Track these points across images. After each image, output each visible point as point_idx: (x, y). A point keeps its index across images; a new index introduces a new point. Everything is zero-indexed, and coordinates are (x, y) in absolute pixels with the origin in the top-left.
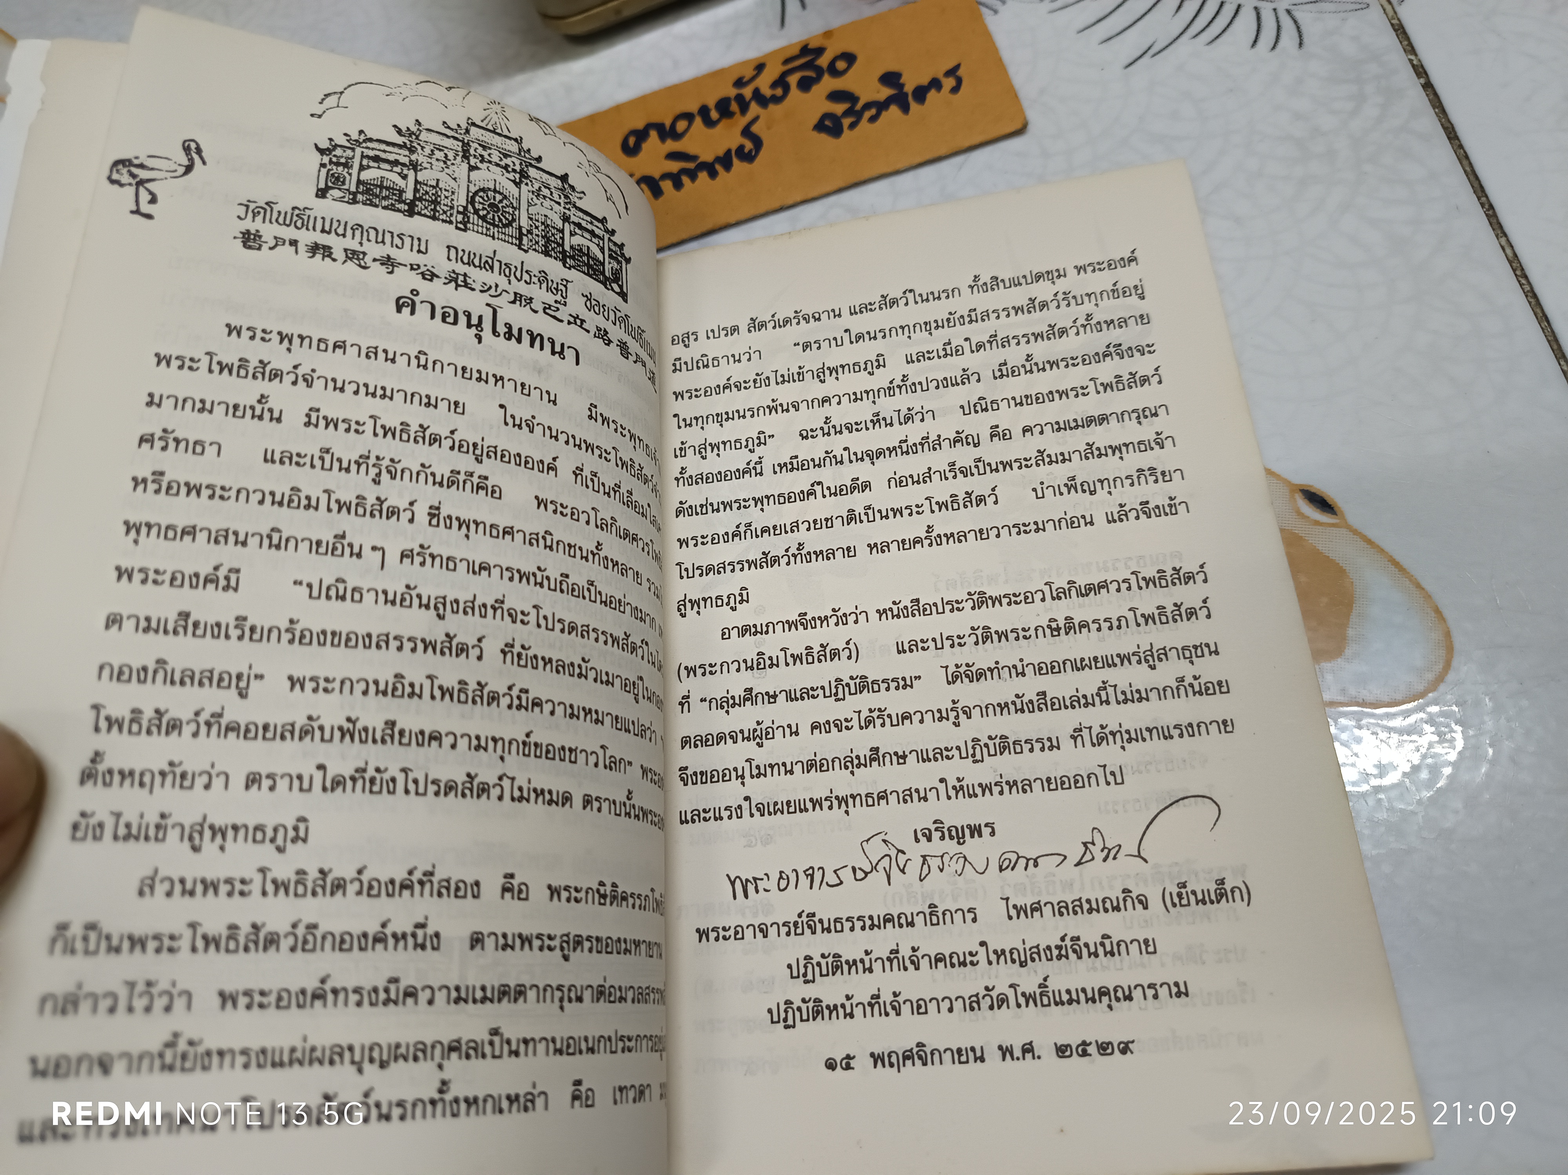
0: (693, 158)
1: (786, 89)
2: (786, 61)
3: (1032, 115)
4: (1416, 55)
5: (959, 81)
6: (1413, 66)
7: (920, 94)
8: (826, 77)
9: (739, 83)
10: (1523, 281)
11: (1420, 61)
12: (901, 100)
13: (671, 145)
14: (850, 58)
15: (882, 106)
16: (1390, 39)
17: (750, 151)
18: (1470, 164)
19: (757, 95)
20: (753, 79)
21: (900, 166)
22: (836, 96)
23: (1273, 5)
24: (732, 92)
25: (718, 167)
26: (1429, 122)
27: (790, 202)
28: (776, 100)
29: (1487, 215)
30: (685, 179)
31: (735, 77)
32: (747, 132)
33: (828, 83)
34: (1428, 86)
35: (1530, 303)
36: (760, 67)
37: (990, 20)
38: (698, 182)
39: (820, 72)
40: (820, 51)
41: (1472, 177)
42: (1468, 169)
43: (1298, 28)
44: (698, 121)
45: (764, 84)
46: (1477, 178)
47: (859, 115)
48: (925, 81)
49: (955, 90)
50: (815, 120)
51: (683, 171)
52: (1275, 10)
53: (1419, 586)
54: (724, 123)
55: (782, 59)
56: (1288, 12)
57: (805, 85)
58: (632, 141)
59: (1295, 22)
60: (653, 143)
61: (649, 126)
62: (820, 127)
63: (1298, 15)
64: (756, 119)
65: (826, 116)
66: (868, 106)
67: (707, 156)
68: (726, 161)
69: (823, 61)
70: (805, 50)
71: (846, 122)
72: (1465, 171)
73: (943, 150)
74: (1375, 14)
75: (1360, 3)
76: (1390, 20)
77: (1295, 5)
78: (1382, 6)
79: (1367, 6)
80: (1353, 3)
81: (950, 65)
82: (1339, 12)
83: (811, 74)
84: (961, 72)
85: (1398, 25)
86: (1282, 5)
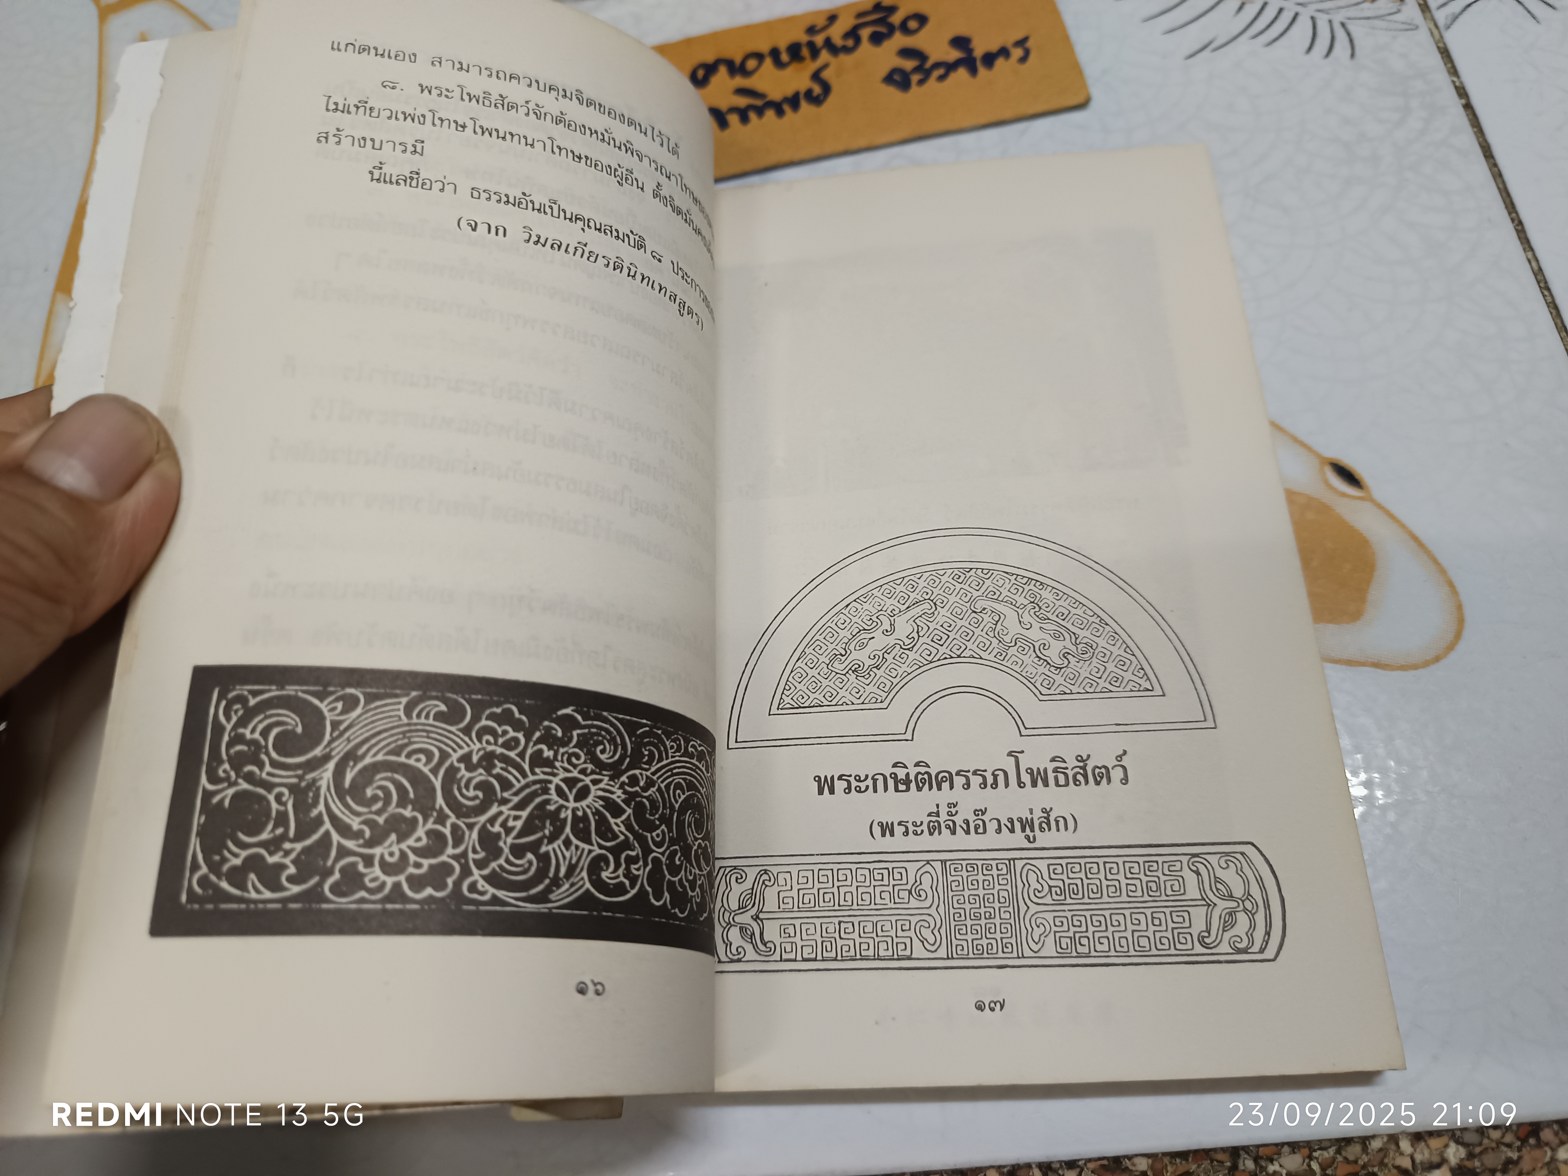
0: (761, 96)
1: (858, 40)
2: (860, 15)
3: (1096, 92)
4: (1459, 77)
5: (1027, 53)
6: (1456, 88)
7: (989, 59)
8: (898, 35)
9: (811, 30)
10: (1546, 293)
11: (1461, 83)
12: (969, 63)
13: (739, 81)
14: (922, 20)
15: (951, 67)
16: (1436, 59)
17: (818, 96)
18: (1504, 182)
19: (828, 43)
20: (825, 28)
21: (964, 125)
22: (906, 53)
23: (1328, 17)
24: (804, 38)
25: (786, 108)
26: (1468, 138)
28: (847, 50)
29: (1517, 230)
30: (752, 115)
31: (808, 23)
32: (816, 76)
33: (899, 40)
34: (1468, 107)
35: (1551, 313)
36: (832, 18)
38: (765, 119)
39: (891, 29)
40: (892, 9)
41: (1504, 194)
42: (1501, 186)
43: (1351, 41)
44: (768, 62)
45: (836, 33)
46: (1508, 195)
47: (927, 74)
48: (994, 47)
49: (1023, 59)
50: (884, 71)
51: (751, 107)
52: (1330, 21)
53: (1438, 564)
54: (793, 67)
55: (854, 13)
56: (1343, 25)
57: (877, 39)
58: (701, 73)
59: (1349, 34)
60: (721, 78)
61: (718, 62)
62: (889, 79)
63: (1353, 27)
64: (825, 66)
65: (894, 71)
66: (937, 65)
67: (775, 95)
68: (794, 101)
69: (896, 19)
70: (878, 7)
71: (915, 78)
72: (1499, 188)
73: (1008, 114)
74: (1423, 36)
75: (1409, 24)
76: (1436, 43)
77: (1349, 19)
78: (1430, 30)
79: (1417, 28)
80: (1402, 23)
81: (1019, 36)
82: (1391, 30)
83: (882, 29)
84: (1029, 44)
85: (1443, 48)
86: (1337, 18)
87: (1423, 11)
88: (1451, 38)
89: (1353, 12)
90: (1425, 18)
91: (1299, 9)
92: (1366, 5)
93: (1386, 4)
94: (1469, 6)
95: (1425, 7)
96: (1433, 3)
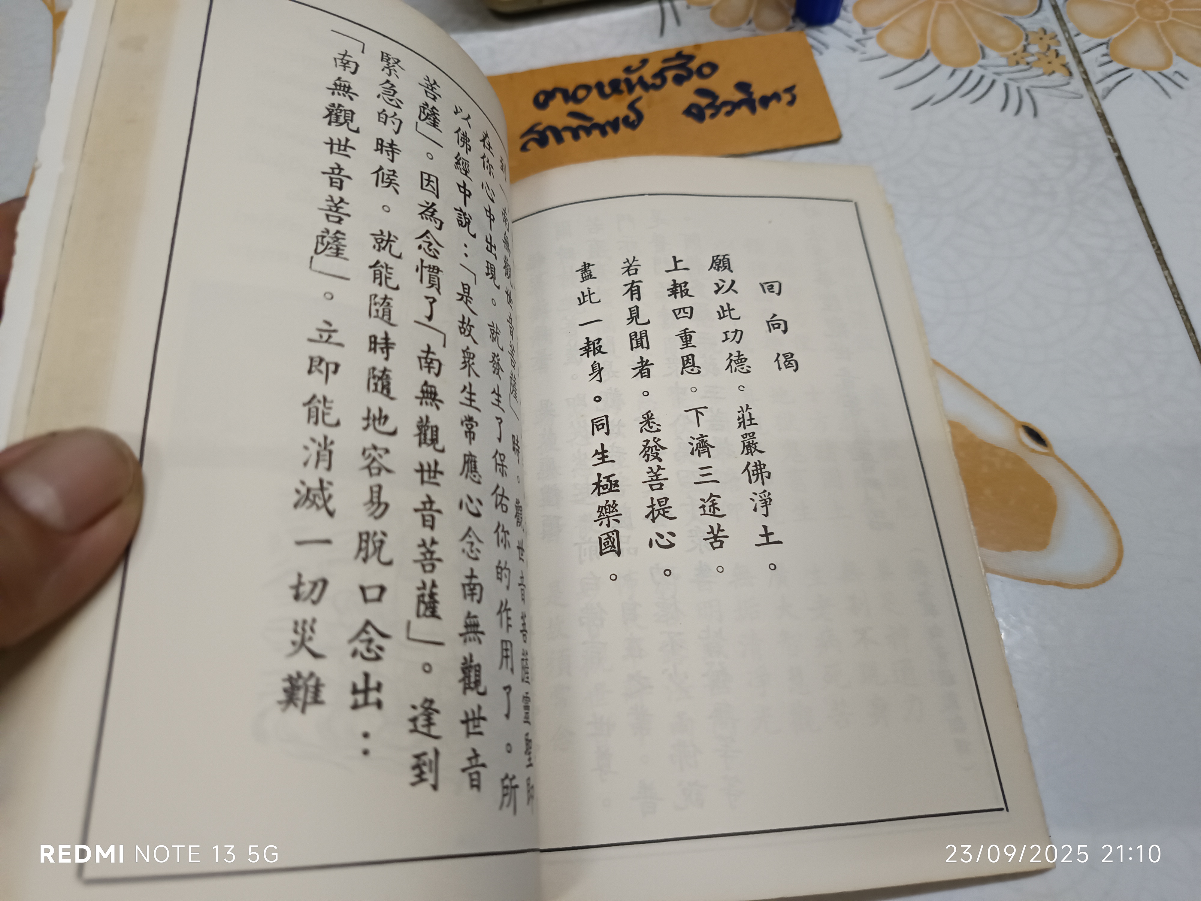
0: (589, 119)
1: (664, 81)
2: (666, 60)
3: (845, 130)
4: (1113, 137)
5: (794, 98)
6: (1111, 144)
7: (765, 101)
8: (695, 78)
9: (628, 70)
10: (1179, 303)
11: (1115, 140)
12: (750, 103)
13: (572, 106)
14: (714, 67)
16: (1096, 121)
17: (634, 121)
18: (1146, 217)
19: (641, 81)
20: (638, 69)
22: (701, 92)
23: (1017, 84)
24: (623, 76)
25: (608, 129)
26: (1120, 183)
28: (655, 87)
29: (1156, 254)
30: (582, 134)
31: (625, 64)
32: (631, 106)
33: (696, 82)
34: (1120, 159)
35: (1183, 318)
36: (644, 62)
37: (818, 58)
38: (592, 137)
39: (690, 74)
40: (691, 58)
41: (1147, 226)
42: (1145, 220)
43: (1035, 105)
44: (594, 93)
45: (647, 73)
46: (1150, 227)
47: (718, 109)
48: (769, 92)
49: (791, 103)
50: (685, 106)
51: (580, 127)
52: (1018, 88)
53: (1101, 504)
54: (614, 98)
55: (661, 58)
56: (1028, 91)
57: (679, 80)
58: (542, 98)
59: (1032, 99)
60: (558, 103)
61: (555, 90)
62: (688, 112)
63: (1036, 94)
64: (639, 99)
65: (692, 106)
66: (725, 103)
67: (600, 119)
68: (615, 125)
69: (694, 65)
70: (679, 55)
71: (708, 112)
72: (1143, 221)
73: (779, 145)
74: (1086, 102)
75: (1076, 94)
76: (1096, 109)
77: (1032, 87)
78: (1091, 98)
79: (1082, 97)
80: (1072, 93)
81: (788, 85)
82: (1062, 97)
83: (683, 73)
84: (796, 91)
85: (1101, 113)
86: (1025, 85)
87: (1086, 85)
88: (1107, 106)
89: (1035, 82)
90: (1088, 90)
91: (995, 77)
92: (1045, 77)
93: (1059, 77)
94: (1120, 82)
95: (1087, 82)
96: (1093, 79)
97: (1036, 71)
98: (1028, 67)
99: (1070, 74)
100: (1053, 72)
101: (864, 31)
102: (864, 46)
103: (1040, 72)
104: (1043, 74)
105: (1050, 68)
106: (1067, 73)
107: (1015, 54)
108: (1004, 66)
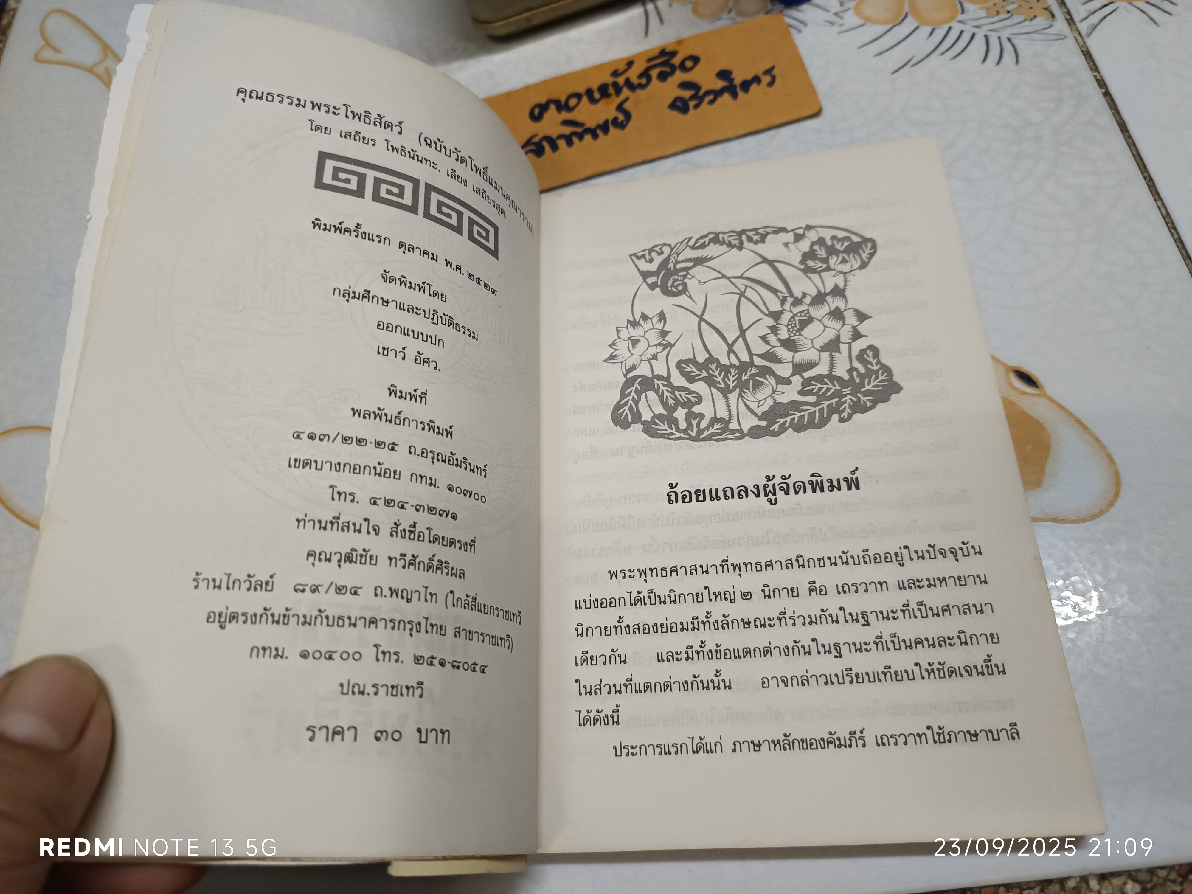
0: (581, 125)
1: (649, 79)
2: (650, 60)
3: (825, 103)
4: (1099, 72)
5: (774, 78)
6: (1097, 80)
7: (746, 86)
8: (678, 73)
9: (615, 74)
10: (1173, 231)
11: (1101, 76)
12: (731, 90)
13: (565, 115)
14: (696, 60)
15: (718, 93)
16: (1080, 60)
17: (622, 122)
19: (628, 82)
20: (625, 71)
21: (729, 135)
22: (685, 85)
23: (997, 35)
24: (610, 80)
25: (599, 132)
27: (650, 157)
28: (642, 86)
29: (1148, 185)
30: (575, 140)
31: (612, 69)
32: (620, 108)
33: (679, 76)
34: (1107, 94)
35: (1178, 247)
36: (630, 64)
37: (796, 37)
38: (584, 141)
39: (673, 69)
40: (674, 54)
41: (1137, 158)
42: (1135, 150)
43: (1016, 51)
44: (585, 99)
45: (633, 74)
46: (1141, 159)
47: (701, 99)
48: (749, 77)
49: (771, 84)
50: (669, 101)
51: (574, 134)
52: (999, 38)
53: (1097, 440)
54: (603, 101)
55: (646, 59)
56: (1009, 39)
57: (663, 77)
58: (537, 111)
59: (1014, 46)
60: (552, 114)
61: (550, 101)
62: (673, 106)
63: (1016, 42)
64: (627, 99)
65: (677, 99)
66: (708, 93)
67: (591, 124)
68: (605, 127)
69: (676, 61)
70: (663, 52)
71: (692, 103)
72: (1133, 152)
74: (1071, 44)
75: (1060, 35)
76: (1081, 48)
77: (1014, 35)
78: (1075, 38)
79: (1065, 37)
80: (1054, 35)
81: (767, 67)
82: (1045, 40)
83: (667, 69)
84: (775, 72)
85: (1086, 51)
86: (1005, 35)
87: (1069, 24)
88: (1093, 43)
89: (1017, 29)
90: (1071, 30)
91: (976, 30)
92: (1027, 23)
93: (1041, 21)
94: (1105, 17)
95: (1071, 21)
96: (1077, 18)
97: (1017, 19)
98: (1009, 15)
99: (1053, 16)
100: (1035, 17)
101: (842, 4)
102: (842, 18)
103: (1021, 19)
104: (1025, 20)
105: (1032, 13)
106: (1050, 16)
107: (995, 5)
108: (984, 18)
